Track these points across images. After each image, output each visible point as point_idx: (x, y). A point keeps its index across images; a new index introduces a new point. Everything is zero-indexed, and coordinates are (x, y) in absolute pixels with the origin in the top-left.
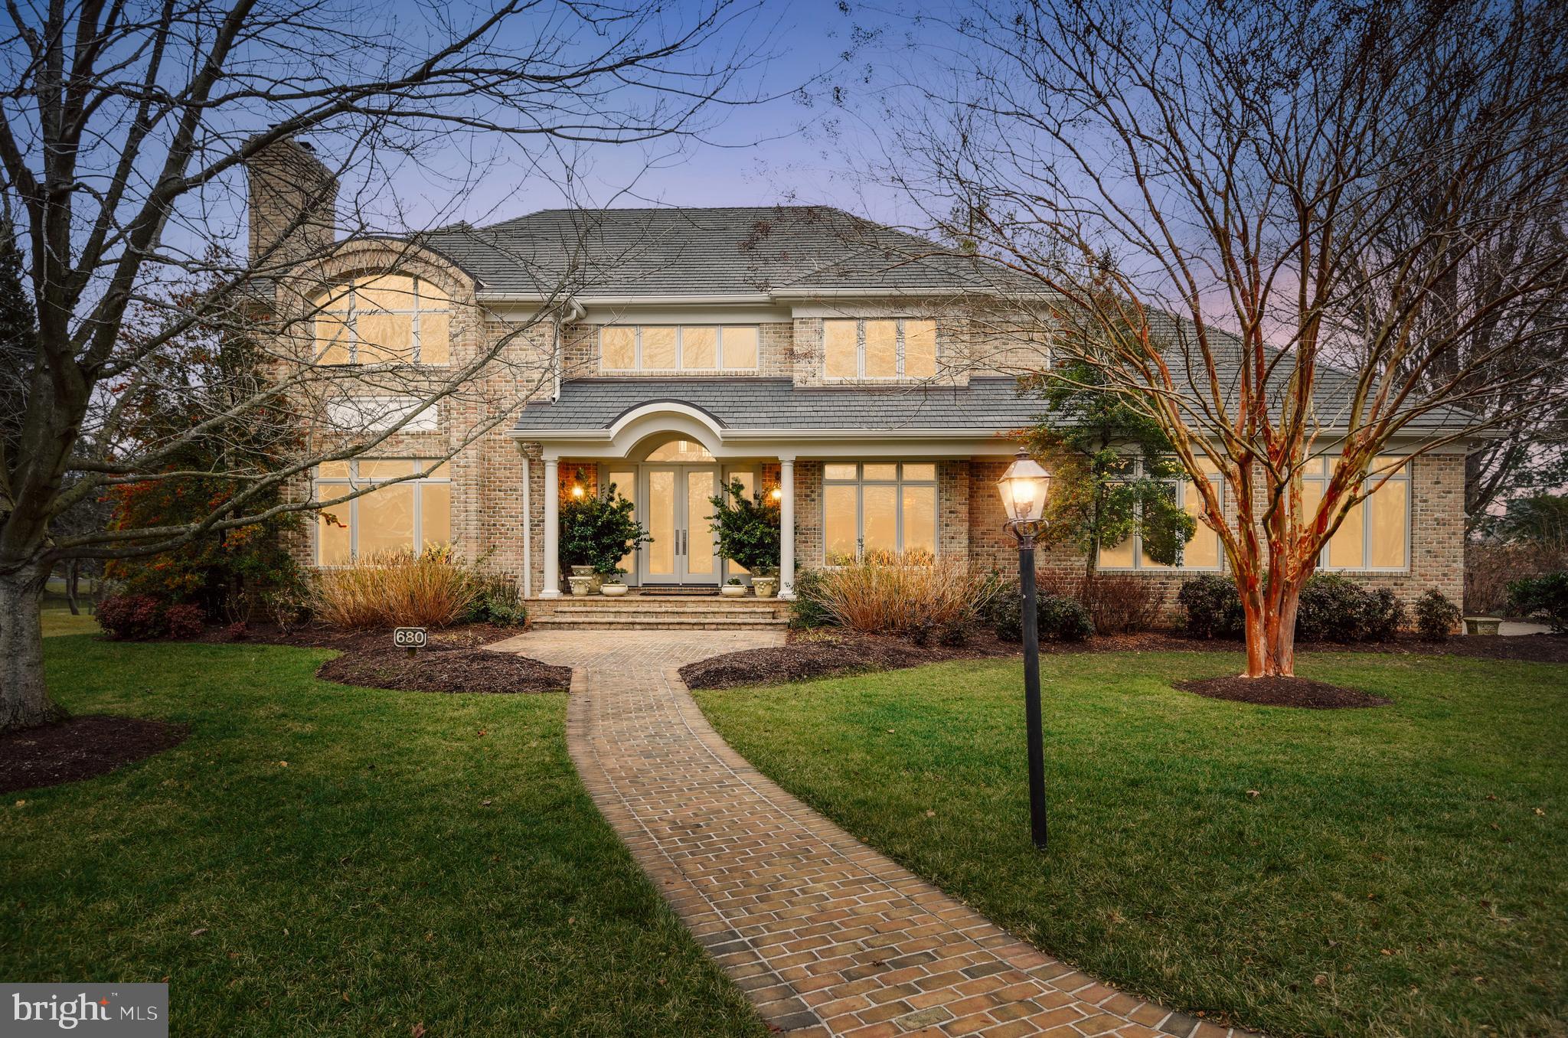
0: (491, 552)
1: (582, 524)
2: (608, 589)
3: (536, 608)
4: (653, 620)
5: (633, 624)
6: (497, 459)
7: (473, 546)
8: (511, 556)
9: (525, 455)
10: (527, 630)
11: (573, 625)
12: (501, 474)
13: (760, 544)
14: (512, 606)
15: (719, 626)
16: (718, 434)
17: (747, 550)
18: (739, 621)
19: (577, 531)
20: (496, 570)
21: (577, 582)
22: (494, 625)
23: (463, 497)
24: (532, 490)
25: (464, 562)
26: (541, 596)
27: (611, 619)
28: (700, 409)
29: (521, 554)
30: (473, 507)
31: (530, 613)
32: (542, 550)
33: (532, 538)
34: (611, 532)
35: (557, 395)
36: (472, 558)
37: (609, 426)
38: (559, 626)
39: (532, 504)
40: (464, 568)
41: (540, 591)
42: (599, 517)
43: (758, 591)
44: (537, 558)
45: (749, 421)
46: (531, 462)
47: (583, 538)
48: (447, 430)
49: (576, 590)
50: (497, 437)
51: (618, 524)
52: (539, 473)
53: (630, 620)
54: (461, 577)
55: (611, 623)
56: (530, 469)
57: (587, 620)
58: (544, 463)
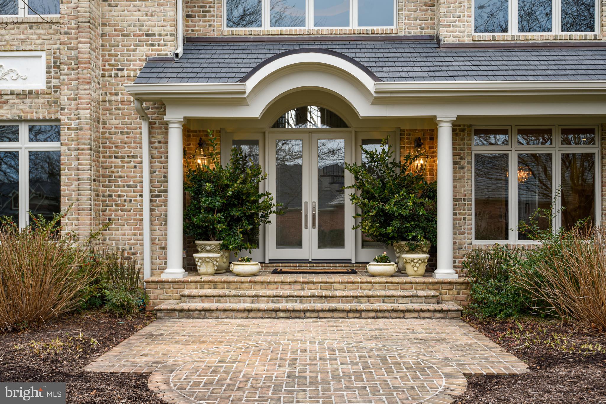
0: (106, 226)
1: (209, 195)
2: (238, 267)
3: (158, 291)
4: (298, 306)
5: (276, 311)
6: (113, 122)
7: (86, 219)
8: (128, 230)
9: (144, 117)
10: (149, 318)
11: (205, 313)
12: (118, 138)
13: (413, 217)
14: (132, 291)
15: (379, 314)
16: (372, 90)
17: (396, 223)
18: (403, 307)
19: (205, 202)
20: (111, 247)
21: (204, 260)
22: (111, 314)
23: (74, 164)
24: (152, 157)
25: (75, 238)
26: (164, 277)
27: (247, 305)
28: (351, 60)
29: (141, 228)
30: (86, 175)
31: (152, 296)
32: (165, 223)
33: (152, 210)
34: (242, 203)
35: (180, 51)
36: (84, 233)
37: (244, 80)
38: (187, 313)
39: (152, 172)
40: (74, 246)
41: (162, 270)
42: (227, 186)
43: (410, 269)
44: (157, 233)
45: (403, 74)
46: (151, 125)
47: (210, 210)
48: (57, 88)
49: (202, 268)
50: (113, 98)
51: (248, 195)
52: (160, 137)
53: (271, 306)
54: (70, 259)
55: (249, 311)
56: (150, 133)
57: (221, 306)
58: (166, 125)
